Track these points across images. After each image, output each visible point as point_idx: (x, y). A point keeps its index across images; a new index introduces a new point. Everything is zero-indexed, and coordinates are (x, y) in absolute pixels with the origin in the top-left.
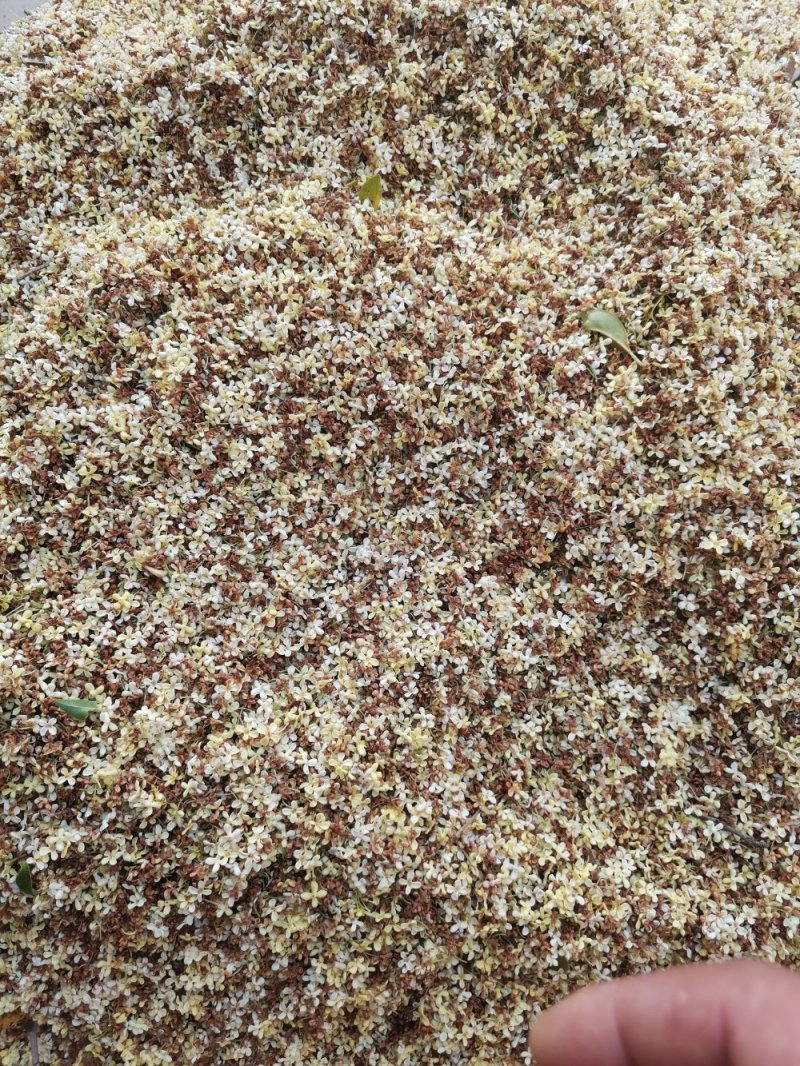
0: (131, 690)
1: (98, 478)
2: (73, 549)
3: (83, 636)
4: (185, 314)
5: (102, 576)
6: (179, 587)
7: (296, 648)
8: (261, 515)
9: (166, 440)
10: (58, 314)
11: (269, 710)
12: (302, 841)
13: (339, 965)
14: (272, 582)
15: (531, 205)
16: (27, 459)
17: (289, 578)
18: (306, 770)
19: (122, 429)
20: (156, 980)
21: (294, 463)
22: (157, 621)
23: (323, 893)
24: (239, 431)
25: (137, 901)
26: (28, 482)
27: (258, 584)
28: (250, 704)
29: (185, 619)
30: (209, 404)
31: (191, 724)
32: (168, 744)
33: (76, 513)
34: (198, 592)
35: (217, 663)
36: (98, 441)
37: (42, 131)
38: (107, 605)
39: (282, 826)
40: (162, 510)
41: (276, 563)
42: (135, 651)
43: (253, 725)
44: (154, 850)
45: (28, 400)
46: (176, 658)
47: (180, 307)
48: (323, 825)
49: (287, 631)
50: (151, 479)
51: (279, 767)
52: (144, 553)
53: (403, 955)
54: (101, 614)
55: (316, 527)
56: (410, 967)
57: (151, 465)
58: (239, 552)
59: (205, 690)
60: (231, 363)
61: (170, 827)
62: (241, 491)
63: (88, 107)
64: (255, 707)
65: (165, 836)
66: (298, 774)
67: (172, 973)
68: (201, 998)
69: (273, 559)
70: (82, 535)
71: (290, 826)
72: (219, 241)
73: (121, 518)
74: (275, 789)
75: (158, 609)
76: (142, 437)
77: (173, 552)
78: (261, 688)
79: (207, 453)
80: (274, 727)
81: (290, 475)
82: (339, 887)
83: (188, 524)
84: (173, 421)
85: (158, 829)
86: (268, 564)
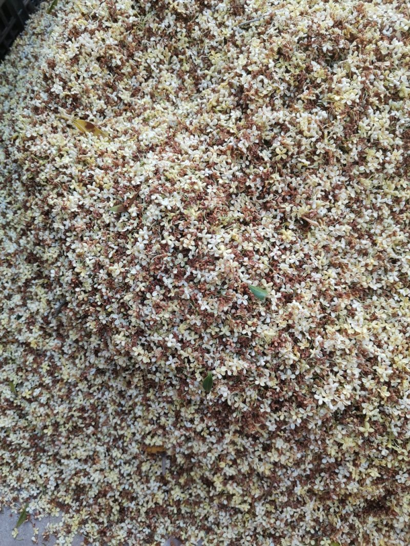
0: (285, 289)
1: (284, 157)
2: (258, 198)
3: (262, 250)
4: (356, 63)
5: (275, 217)
6: (321, 235)
7: (379, 285)
8: (374, 201)
9: (332, 141)
10: (276, 49)
11: (362, 319)
12: (369, 399)
13: (362, 469)
14: (374, 244)
16: (247, 137)
17: (384, 242)
18: (379, 359)
19: (305, 128)
21: (402, 171)
22: (306, 251)
23: (372, 430)
24: (376, 144)
25: (265, 408)
26: (245, 150)
27: (366, 243)
28: (352, 313)
29: (323, 254)
30: (363, 124)
31: (319, 317)
32: (305, 326)
33: (267, 176)
34: (333, 239)
35: (336, 285)
36: (288, 134)
38: (276, 235)
39: (358, 388)
40: (319, 184)
41: (378, 232)
42: (290, 267)
43: (351, 326)
45: (251, 100)
46: (316, 276)
47: (352, 60)
48: (385, 394)
49: (375, 275)
50: (316, 164)
51: (363, 353)
52: (304, 209)
54: (272, 240)
55: (405, 215)
57: (318, 155)
58: (359, 220)
59: (329, 299)
60: (380, 99)
61: (297, 373)
62: (367, 182)
64: (353, 315)
65: (293, 377)
66: (374, 360)
67: (261, 450)
69: (376, 229)
70: (266, 191)
71: (363, 387)
72: (380, 21)
73: (293, 185)
74: (359, 366)
75: (307, 246)
76: (317, 136)
77: (323, 211)
78: (357, 305)
79: (354, 154)
80: (365, 331)
81: (397, 179)
82: (383, 429)
83: (334, 196)
84: (338, 129)
85: (289, 372)
86: (372, 231)
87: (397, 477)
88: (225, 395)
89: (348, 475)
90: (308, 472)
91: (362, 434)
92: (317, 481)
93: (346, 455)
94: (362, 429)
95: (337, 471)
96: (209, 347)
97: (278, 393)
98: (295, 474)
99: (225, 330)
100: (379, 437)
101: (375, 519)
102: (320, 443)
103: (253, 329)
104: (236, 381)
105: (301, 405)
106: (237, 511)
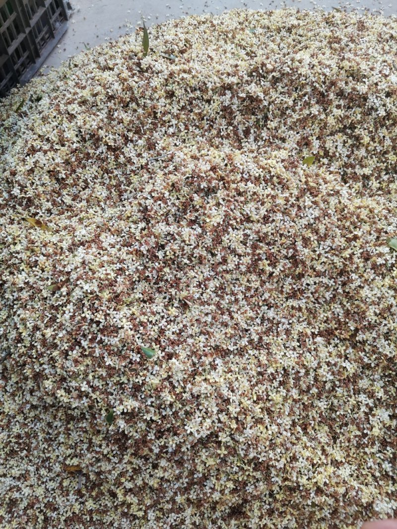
0: (169, 349)
1: (173, 257)
2: (155, 284)
3: (154, 322)
4: (223, 197)
5: (165, 298)
6: (195, 311)
7: (235, 347)
8: (233, 288)
9: (204, 249)
10: (170, 184)
11: (221, 372)
12: (223, 429)
13: (222, 482)
14: (232, 318)
15: (374, 184)
16: (147, 243)
17: (239, 318)
18: (231, 400)
19: (187, 239)
20: (144, 468)
21: (252, 269)
22: (184, 323)
23: (226, 452)
24: (234, 252)
25: (151, 436)
26: (145, 252)
27: (226, 317)
28: (214, 367)
29: (196, 325)
30: (225, 238)
31: (190, 370)
32: (180, 376)
33: (161, 270)
34: (203, 315)
35: (204, 347)
36: (176, 242)
37: (171, 95)
38: (165, 311)
39: (216, 421)
40: (195, 277)
41: (235, 310)
42: (173, 333)
43: (213, 376)
44: (164, 417)
45: (152, 218)
46: (190, 341)
47: (221, 194)
48: (234, 426)
49: (233, 340)
50: (194, 263)
51: (220, 396)
52: (184, 293)
53: (249, 484)
54: (162, 314)
55: (254, 298)
56: (251, 490)
57: (195, 257)
58: (222, 302)
59: (198, 357)
60: (237, 222)
61: (174, 410)
62: (228, 276)
63: (194, 90)
64: (215, 369)
65: (171, 413)
66: (227, 401)
67: (151, 468)
68: (159, 480)
69: (234, 308)
70: (159, 279)
71: (220, 421)
72: (241, 167)
73: (178, 276)
74: (217, 405)
75: (185, 319)
76: (194, 245)
77: (197, 296)
78: (219, 361)
79: (219, 258)
80: (222, 380)
81: (249, 274)
82: (233, 452)
83: (205, 285)
84: (208, 241)
85: (168, 409)
86: (231, 309)
87: (247, 488)
88: (122, 426)
89: (213, 486)
90: (185, 485)
91: (219, 455)
92: (192, 492)
93: (211, 471)
94: (219, 452)
95: (205, 484)
96: (112, 391)
97: (160, 425)
98: (176, 487)
99: (124, 379)
100: (231, 458)
101: (236, 522)
102: (191, 462)
103: (143, 378)
104: (131, 416)
105: (176, 434)
106: (135, 517)
